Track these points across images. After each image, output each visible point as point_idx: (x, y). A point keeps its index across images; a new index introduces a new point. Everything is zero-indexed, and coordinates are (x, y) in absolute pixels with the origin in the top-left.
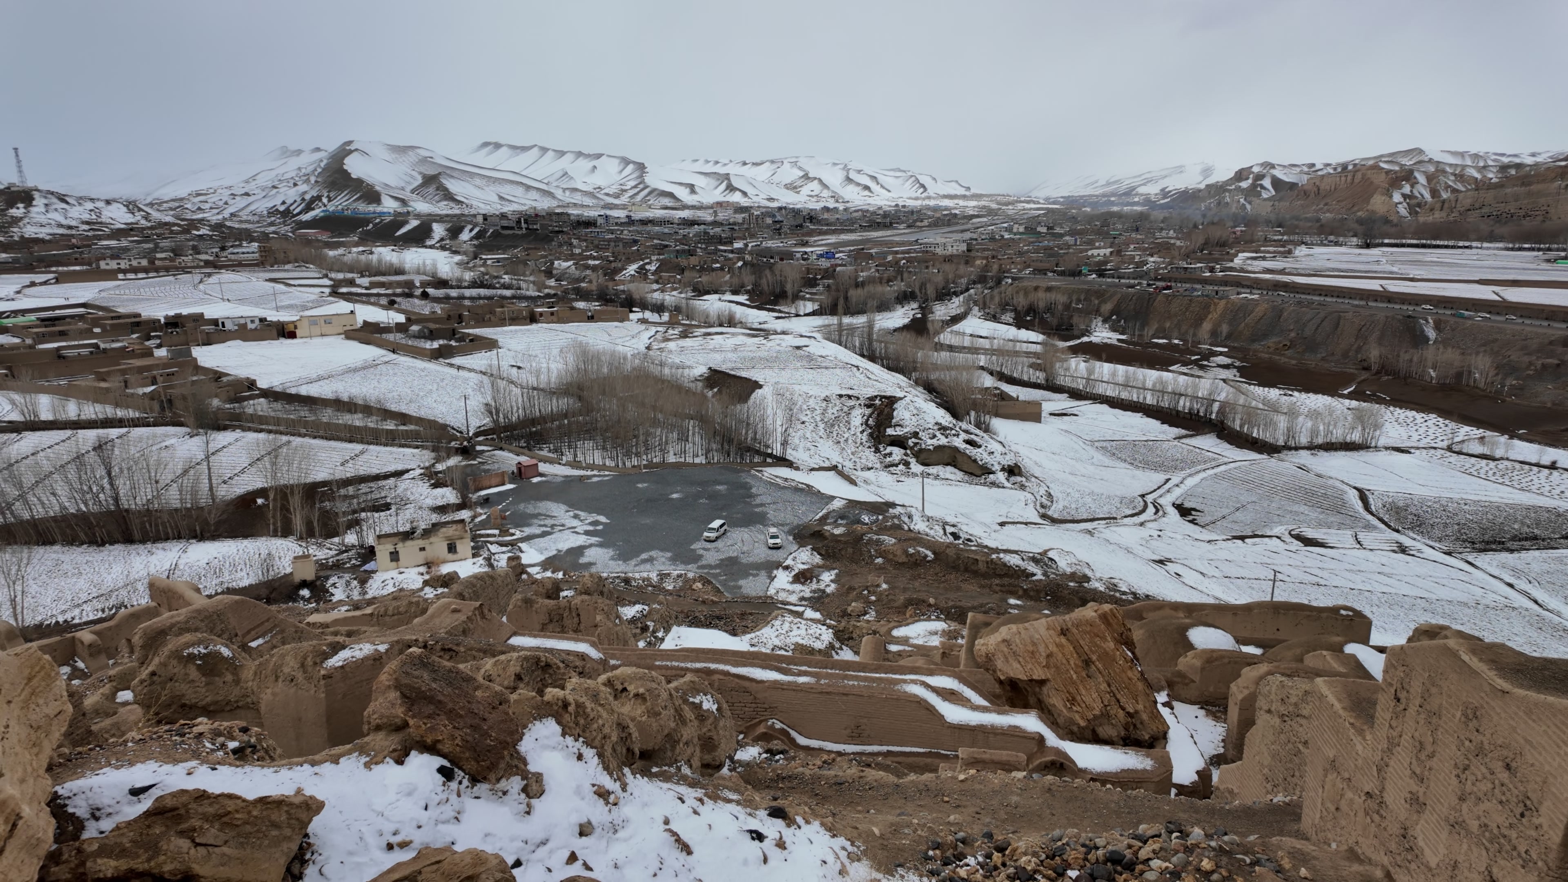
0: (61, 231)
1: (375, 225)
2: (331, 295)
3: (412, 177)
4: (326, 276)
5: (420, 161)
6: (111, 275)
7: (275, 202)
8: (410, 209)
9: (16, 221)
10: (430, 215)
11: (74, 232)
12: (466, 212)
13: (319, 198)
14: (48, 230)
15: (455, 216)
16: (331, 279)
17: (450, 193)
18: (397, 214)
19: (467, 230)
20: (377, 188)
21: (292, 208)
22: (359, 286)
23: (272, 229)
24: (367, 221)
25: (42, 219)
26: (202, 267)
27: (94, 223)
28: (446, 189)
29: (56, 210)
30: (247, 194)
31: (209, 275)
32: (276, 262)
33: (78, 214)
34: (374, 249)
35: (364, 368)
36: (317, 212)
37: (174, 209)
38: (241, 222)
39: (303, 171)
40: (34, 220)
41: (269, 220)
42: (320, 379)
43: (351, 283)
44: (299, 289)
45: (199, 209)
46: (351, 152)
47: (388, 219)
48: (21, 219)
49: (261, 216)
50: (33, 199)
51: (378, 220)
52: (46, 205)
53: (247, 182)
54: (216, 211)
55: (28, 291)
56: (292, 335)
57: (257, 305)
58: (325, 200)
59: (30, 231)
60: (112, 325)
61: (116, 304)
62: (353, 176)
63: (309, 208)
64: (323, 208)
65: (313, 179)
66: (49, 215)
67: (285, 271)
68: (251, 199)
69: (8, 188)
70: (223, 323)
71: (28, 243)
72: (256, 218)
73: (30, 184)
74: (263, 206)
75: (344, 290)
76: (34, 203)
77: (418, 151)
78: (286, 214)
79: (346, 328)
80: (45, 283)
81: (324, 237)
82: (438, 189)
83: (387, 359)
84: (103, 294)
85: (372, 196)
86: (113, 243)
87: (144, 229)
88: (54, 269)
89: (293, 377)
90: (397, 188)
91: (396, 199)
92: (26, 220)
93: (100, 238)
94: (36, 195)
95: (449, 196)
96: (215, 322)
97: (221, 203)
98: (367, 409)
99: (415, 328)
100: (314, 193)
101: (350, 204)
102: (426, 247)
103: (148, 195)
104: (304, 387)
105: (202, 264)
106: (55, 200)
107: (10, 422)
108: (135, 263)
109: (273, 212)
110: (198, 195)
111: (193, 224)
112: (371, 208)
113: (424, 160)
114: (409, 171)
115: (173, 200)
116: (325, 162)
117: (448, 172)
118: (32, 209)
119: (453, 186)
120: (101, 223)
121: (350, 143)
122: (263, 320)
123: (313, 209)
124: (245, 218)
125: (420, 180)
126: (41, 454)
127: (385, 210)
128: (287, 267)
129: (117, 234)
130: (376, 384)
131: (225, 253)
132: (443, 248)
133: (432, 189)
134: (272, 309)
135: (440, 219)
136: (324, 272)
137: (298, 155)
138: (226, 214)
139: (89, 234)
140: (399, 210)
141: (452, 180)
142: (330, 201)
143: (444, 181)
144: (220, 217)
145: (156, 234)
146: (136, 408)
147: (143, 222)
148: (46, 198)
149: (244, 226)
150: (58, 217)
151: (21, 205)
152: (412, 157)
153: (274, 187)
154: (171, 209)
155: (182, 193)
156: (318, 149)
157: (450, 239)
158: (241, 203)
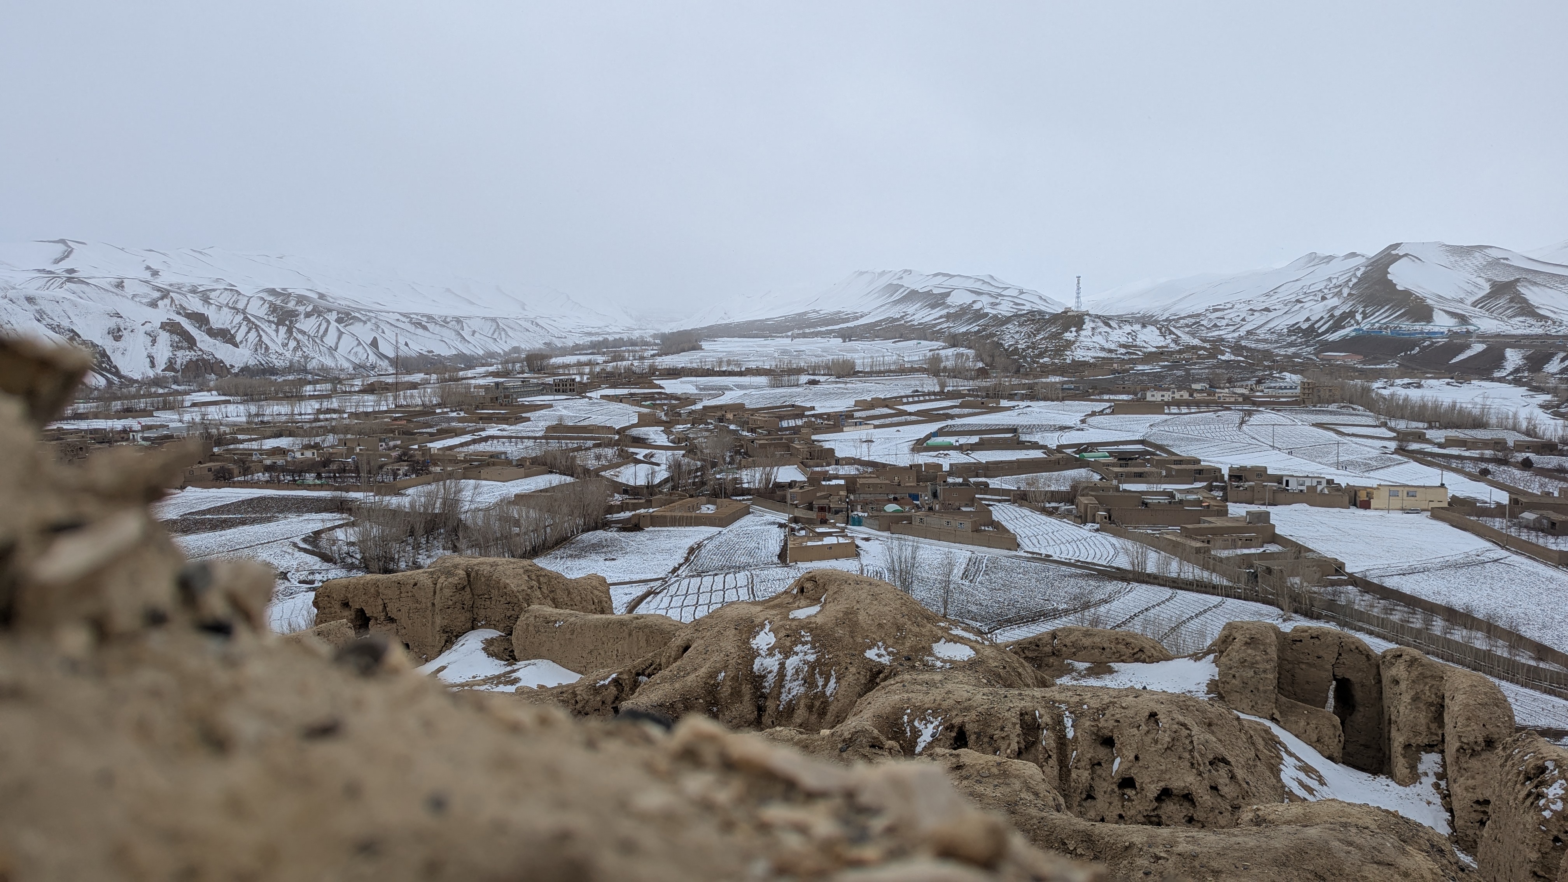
0: (1103, 354)
1: (1423, 349)
2: (1396, 452)
3: (1476, 285)
4: (1385, 425)
5: (1489, 263)
6: (1157, 408)
7: (1299, 318)
8: (1471, 328)
9: (1069, 344)
10: (1498, 335)
11: (1114, 356)
12: (1553, 332)
13: (1351, 314)
14: (1092, 353)
15: (1538, 337)
16: (1391, 429)
17: (1530, 306)
18: (1453, 334)
19: (1556, 360)
20: (1429, 302)
21: (1316, 326)
22: (1429, 442)
23: (1292, 350)
24: (1414, 344)
25: (1088, 342)
26: (1239, 403)
27: (1130, 346)
28: (1525, 301)
29: (1100, 333)
30: (1267, 310)
31: (1250, 413)
32: (1321, 401)
33: (1119, 335)
34: (1423, 382)
35: (1468, 565)
36: (1347, 331)
37: (1191, 326)
38: (1258, 341)
39: (1334, 281)
40: (1083, 344)
41: (1289, 340)
42: (1412, 571)
43: (1420, 437)
44: (1354, 439)
45: (1215, 325)
46: (1398, 258)
47: (1442, 341)
48: (1074, 342)
49: (1280, 335)
50: (1084, 323)
51: (1427, 343)
52: (1093, 329)
53: (1267, 295)
54: (1232, 328)
55: (1090, 420)
56: (1366, 505)
57: (1311, 458)
58: (1359, 317)
59: (1080, 354)
60: (1177, 471)
61: (1171, 443)
62: (1399, 288)
63: (1337, 325)
64: (1355, 327)
65: (1346, 291)
66: (1094, 339)
67: (1331, 413)
68: (1271, 315)
69: (1065, 312)
70: (1287, 481)
71: (1079, 366)
72: (1274, 337)
73: (1083, 309)
74: (1282, 323)
75: (1414, 446)
76: (1084, 327)
77: (1488, 251)
78: (1309, 332)
79: (1432, 505)
80: (1101, 413)
81: (1354, 361)
82: (1511, 300)
83: (1496, 556)
84: (1155, 429)
85: (1422, 311)
86: (1146, 368)
87: (1172, 353)
88: (1106, 397)
89: (1381, 563)
90: (1454, 300)
91: (1453, 315)
92: (1078, 344)
93: (1134, 362)
94: (1087, 319)
95: (1527, 310)
96: (1279, 479)
97: (1238, 320)
98: (1490, 628)
99: (1529, 516)
100: (1346, 308)
101: (1390, 322)
102: (1493, 380)
103: (1165, 310)
104: (1396, 579)
105: (1241, 399)
106: (1101, 324)
107: (1118, 569)
108: (1177, 396)
109: (1294, 330)
110: (1215, 310)
111: (1217, 345)
112: (1417, 327)
113: (1496, 263)
114: (1473, 278)
115: (1190, 316)
116: (1363, 269)
117: (1529, 277)
118: (1082, 332)
119: (1533, 295)
120: (1136, 346)
121: (1396, 246)
122: (1330, 482)
123: (1343, 327)
124: (1262, 336)
125: (1487, 288)
126: (1152, 611)
127: (1436, 329)
128: (1333, 407)
129: (1149, 358)
130: (1489, 591)
131: (1261, 387)
132: (1518, 382)
133: (1502, 301)
134: (1330, 465)
135: (1516, 342)
136: (1382, 418)
137: (1328, 262)
138: (1242, 332)
139: (1125, 357)
140: (1455, 329)
141: (1535, 289)
142: (1364, 318)
143: (1522, 290)
144: (1236, 335)
145: (1184, 359)
146: (1223, 574)
147: (1172, 345)
148: (1094, 321)
149: (1261, 346)
150: (1100, 340)
151: (1073, 329)
152: (1478, 259)
153: (1298, 301)
154: (1187, 326)
155: (1199, 308)
156: (1353, 255)
157: (1529, 370)
158: (1258, 320)
